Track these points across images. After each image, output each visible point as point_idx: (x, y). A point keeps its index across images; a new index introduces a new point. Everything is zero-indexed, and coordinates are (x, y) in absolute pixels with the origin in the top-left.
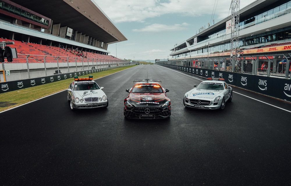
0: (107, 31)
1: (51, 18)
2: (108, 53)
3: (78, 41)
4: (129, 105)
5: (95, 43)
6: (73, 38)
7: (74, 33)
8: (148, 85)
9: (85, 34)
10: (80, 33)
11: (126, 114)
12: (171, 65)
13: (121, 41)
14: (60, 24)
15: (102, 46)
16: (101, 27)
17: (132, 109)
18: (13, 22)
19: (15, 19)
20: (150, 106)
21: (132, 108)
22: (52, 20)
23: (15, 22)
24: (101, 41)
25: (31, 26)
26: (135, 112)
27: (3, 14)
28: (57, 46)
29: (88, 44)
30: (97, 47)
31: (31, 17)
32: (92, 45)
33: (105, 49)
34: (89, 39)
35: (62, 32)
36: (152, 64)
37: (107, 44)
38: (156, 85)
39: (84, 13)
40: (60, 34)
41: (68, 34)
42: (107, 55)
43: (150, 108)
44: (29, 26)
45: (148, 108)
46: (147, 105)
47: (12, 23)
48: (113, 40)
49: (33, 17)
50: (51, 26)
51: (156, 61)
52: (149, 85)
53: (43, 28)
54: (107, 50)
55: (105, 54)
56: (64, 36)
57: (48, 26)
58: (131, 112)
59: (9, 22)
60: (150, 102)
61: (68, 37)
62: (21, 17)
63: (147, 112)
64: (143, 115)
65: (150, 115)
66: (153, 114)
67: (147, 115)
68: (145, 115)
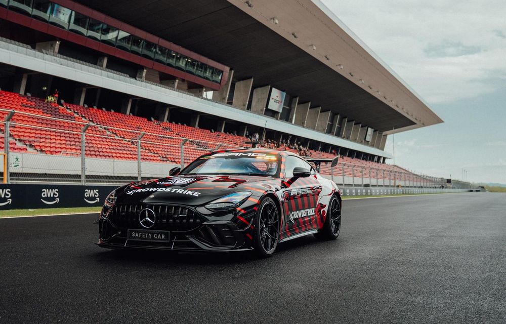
0: (379, 95)
1: (227, 65)
2: (384, 159)
3: (301, 123)
5: (349, 130)
6: (286, 116)
7: (289, 103)
9: (319, 106)
10: (306, 104)
13: (424, 125)
14: (252, 80)
15: (369, 138)
16: (362, 84)
18: (138, 75)
19: (142, 68)
22: (231, 70)
23: (141, 74)
24: (365, 126)
25: (178, 84)
27: (116, 57)
28: (240, 134)
29: (329, 131)
30: (355, 140)
31: (180, 64)
32: (338, 135)
33: (378, 148)
34: (332, 120)
35: (259, 99)
37: (384, 133)
39: (310, 48)
40: (253, 104)
41: (273, 106)
42: (384, 162)
44: (173, 83)
47: (134, 76)
48: (401, 122)
49: (184, 63)
50: (227, 84)
52: (240, 154)
53: (208, 89)
54: (383, 150)
55: (378, 161)
56: (262, 110)
57: (220, 83)
59: (125, 75)
61: (272, 113)
62: (155, 62)
63: (147, 223)
64: (135, 234)
65: (156, 236)
66: (168, 233)
67: (148, 236)
68: (142, 235)
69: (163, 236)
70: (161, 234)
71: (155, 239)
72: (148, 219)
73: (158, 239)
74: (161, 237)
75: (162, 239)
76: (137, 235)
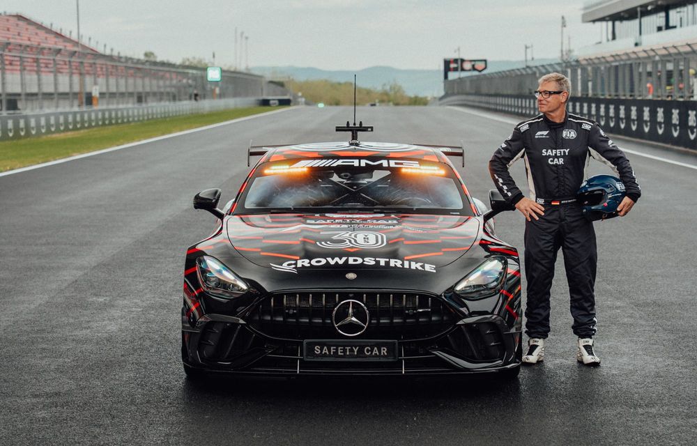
4: (223, 285)
8: (356, 163)
11: (200, 347)
12: (589, 101)
17: (241, 309)
20: (368, 286)
21: (245, 298)
26: (263, 325)
36: (417, 101)
38: (416, 164)
43: (372, 296)
45: (358, 296)
46: (351, 276)
51: (452, 76)
52: (363, 163)
58: (236, 324)
60: (370, 261)
63: (352, 327)
64: (321, 350)
65: (368, 351)
66: (394, 343)
67: (351, 350)
68: (337, 350)
69: (384, 351)
70: (379, 346)
71: (366, 356)
72: (354, 319)
73: (373, 357)
74: (380, 352)
75: (380, 356)
76: (325, 350)
